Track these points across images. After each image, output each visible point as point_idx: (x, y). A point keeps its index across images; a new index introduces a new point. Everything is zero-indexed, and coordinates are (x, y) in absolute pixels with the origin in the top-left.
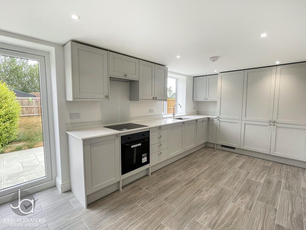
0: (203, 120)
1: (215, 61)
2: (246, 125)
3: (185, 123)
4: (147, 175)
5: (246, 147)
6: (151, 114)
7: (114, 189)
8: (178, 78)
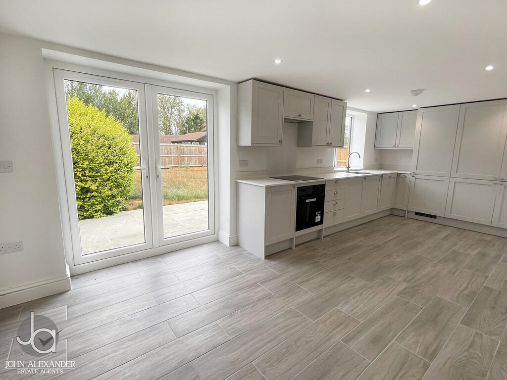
0: (390, 176)
1: (417, 95)
2: (457, 185)
3: (367, 178)
4: (318, 238)
5: (454, 216)
6: (320, 165)
7: (286, 246)
8: (354, 115)
